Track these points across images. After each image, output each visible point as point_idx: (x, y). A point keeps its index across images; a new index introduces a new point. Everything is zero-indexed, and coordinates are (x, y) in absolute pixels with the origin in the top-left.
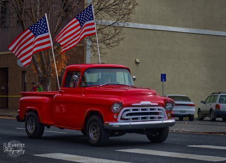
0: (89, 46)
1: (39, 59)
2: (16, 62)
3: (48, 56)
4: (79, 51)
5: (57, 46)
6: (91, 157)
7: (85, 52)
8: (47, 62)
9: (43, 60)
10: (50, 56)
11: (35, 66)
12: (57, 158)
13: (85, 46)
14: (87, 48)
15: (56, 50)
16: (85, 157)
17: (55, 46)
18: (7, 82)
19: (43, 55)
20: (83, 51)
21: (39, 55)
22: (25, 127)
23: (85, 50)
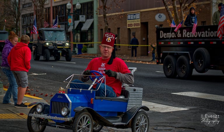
0: (215, 3)
1: (174, 14)
2: (154, 17)
3: (181, 12)
4: (207, 7)
5: (188, 3)
6: (219, 95)
7: (211, 8)
8: (180, 17)
9: (177, 16)
10: (183, 12)
11: (170, 20)
12: (190, 96)
13: (211, 4)
14: (213, 5)
15: (187, 7)
16: (214, 95)
17: (187, 3)
18: (147, 34)
19: (177, 12)
20: (210, 8)
21: (173, 12)
22: (163, 70)
23: (211, 7)
